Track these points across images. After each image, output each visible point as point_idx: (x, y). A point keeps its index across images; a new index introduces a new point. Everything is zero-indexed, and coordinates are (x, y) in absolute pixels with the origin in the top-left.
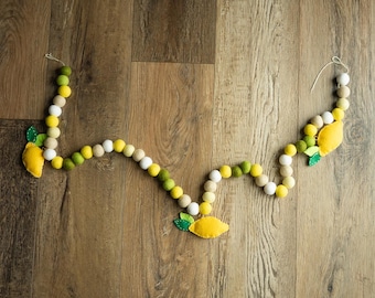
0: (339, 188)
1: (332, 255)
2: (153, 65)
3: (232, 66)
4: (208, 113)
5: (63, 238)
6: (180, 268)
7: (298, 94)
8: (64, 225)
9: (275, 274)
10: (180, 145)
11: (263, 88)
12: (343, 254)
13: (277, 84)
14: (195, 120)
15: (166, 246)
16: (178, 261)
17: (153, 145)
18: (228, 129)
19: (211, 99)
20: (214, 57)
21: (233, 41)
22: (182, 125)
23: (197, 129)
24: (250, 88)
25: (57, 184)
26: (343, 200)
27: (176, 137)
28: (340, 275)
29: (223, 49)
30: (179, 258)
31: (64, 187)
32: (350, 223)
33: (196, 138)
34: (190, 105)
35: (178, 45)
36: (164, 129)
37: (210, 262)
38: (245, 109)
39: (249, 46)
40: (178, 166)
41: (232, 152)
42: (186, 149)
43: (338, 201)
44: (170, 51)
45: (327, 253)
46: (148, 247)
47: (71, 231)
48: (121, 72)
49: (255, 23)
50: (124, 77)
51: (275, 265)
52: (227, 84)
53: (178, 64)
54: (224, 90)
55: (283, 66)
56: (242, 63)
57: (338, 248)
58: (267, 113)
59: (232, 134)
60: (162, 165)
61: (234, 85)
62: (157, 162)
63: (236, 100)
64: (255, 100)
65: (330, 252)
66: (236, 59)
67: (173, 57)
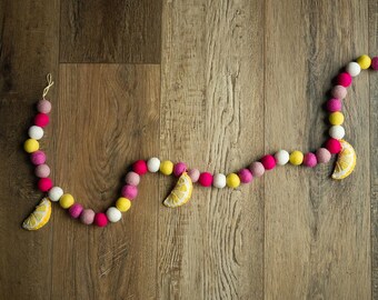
0: (316, 214)
1: (308, 296)
2: (85, 66)
3: (181, 66)
4: (154, 125)
7: (264, 98)
11: (221, 92)
12: (321, 296)
13: (238, 87)
14: (137, 134)
15: (105, 289)
17: (88, 167)
18: (178, 144)
19: (157, 107)
20: (160, 55)
21: (182, 34)
22: (122, 140)
23: (140, 146)
24: (204, 93)
26: (321, 229)
27: (114, 155)
29: (171, 46)
32: (330, 257)
34: (131, 116)
35: (115, 42)
36: (100, 145)
38: (199, 118)
39: (203, 40)
43: (315, 230)
44: (106, 49)
45: (301, 294)
46: (83, 291)
49: (210, 11)
52: (176, 89)
53: (116, 66)
54: (172, 96)
55: (245, 64)
56: (194, 62)
57: (315, 288)
58: (225, 123)
59: (183, 149)
60: (97, 190)
61: (185, 90)
62: (92, 187)
63: (188, 108)
64: (210, 107)
65: (306, 294)
66: (186, 57)
67: (110, 57)
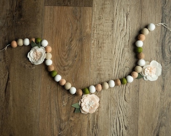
0: (164, 80)
1: (159, 117)
2: (57, 7)
3: (102, 8)
4: (89, 36)
5: (7, 107)
6: (72, 124)
8: (7, 99)
9: (126, 128)
10: (72, 55)
11: (120, 21)
12: (165, 118)
13: (129, 19)
14: (81, 40)
15: (64, 112)
16: (71, 121)
17: (57, 55)
18: (100, 45)
19: (90, 27)
20: (92, 3)
22: (74, 43)
23: (82, 45)
24: (113, 21)
25: (3, 77)
26: (166, 86)
27: (70, 50)
28: (163, 129)
30: (72, 119)
31: (7, 78)
32: (170, 99)
33: (82, 51)
34: (78, 31)
36: (63, 45)
37: (89, 121)
38: (110, 33)
40: (71, 66)
41: (102, 59)
42: (76, 57)
43: (163, 87)
45: (156, 116)
46: (54, 112)
47: (11, 103)
48: (38, 12)
50: (40, 14)
51: (126, 123)
52: (99, 19)
53: (71, 8)
54: (97, 22)
55: (133, 8)
56: (108, 7)
57: (162, 114)
58: (122, 36)
59: (102, 48)
60: (62, 66)
61: (104, 20)
62: (59, 64)
63: (105, 28)
64: (116, 28)
65: (158, 116)
66: (105, 4)
67: (69, 3)
